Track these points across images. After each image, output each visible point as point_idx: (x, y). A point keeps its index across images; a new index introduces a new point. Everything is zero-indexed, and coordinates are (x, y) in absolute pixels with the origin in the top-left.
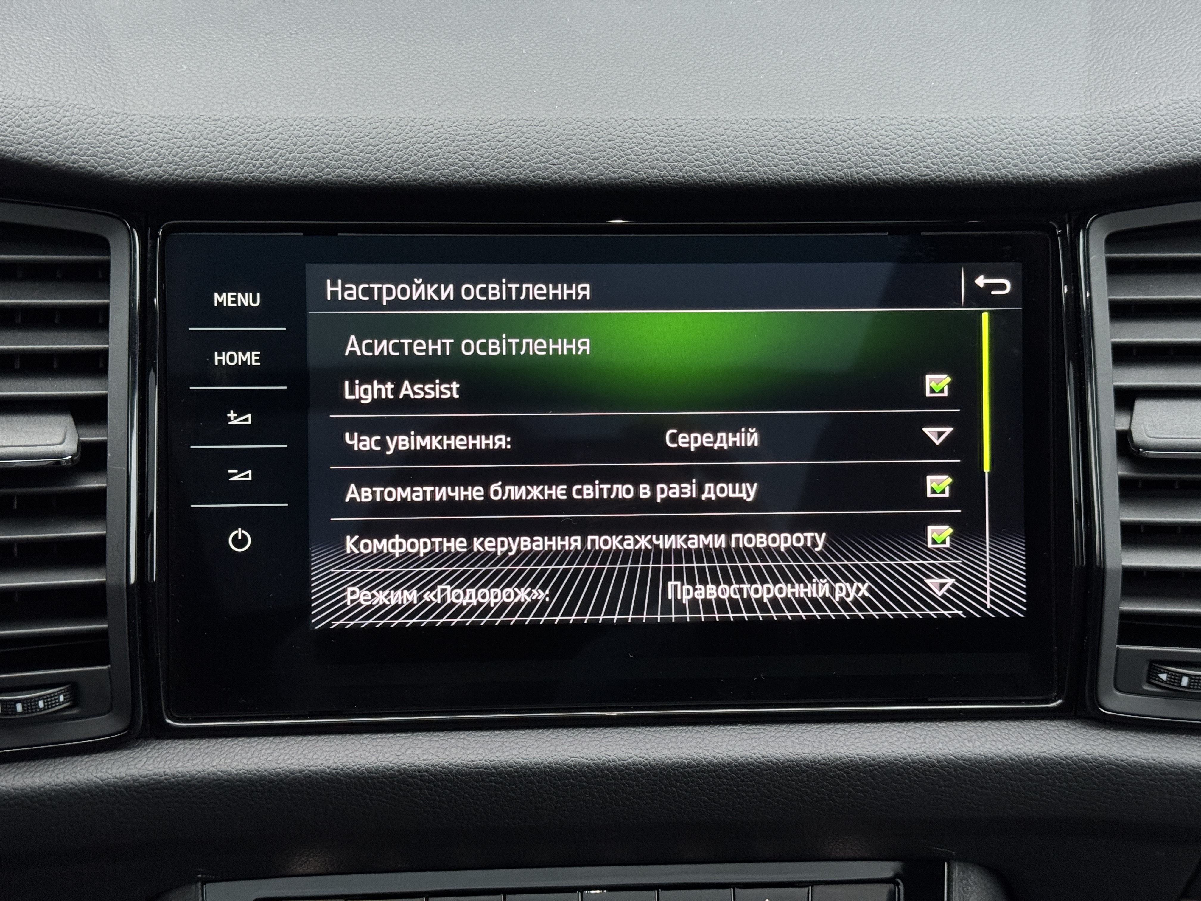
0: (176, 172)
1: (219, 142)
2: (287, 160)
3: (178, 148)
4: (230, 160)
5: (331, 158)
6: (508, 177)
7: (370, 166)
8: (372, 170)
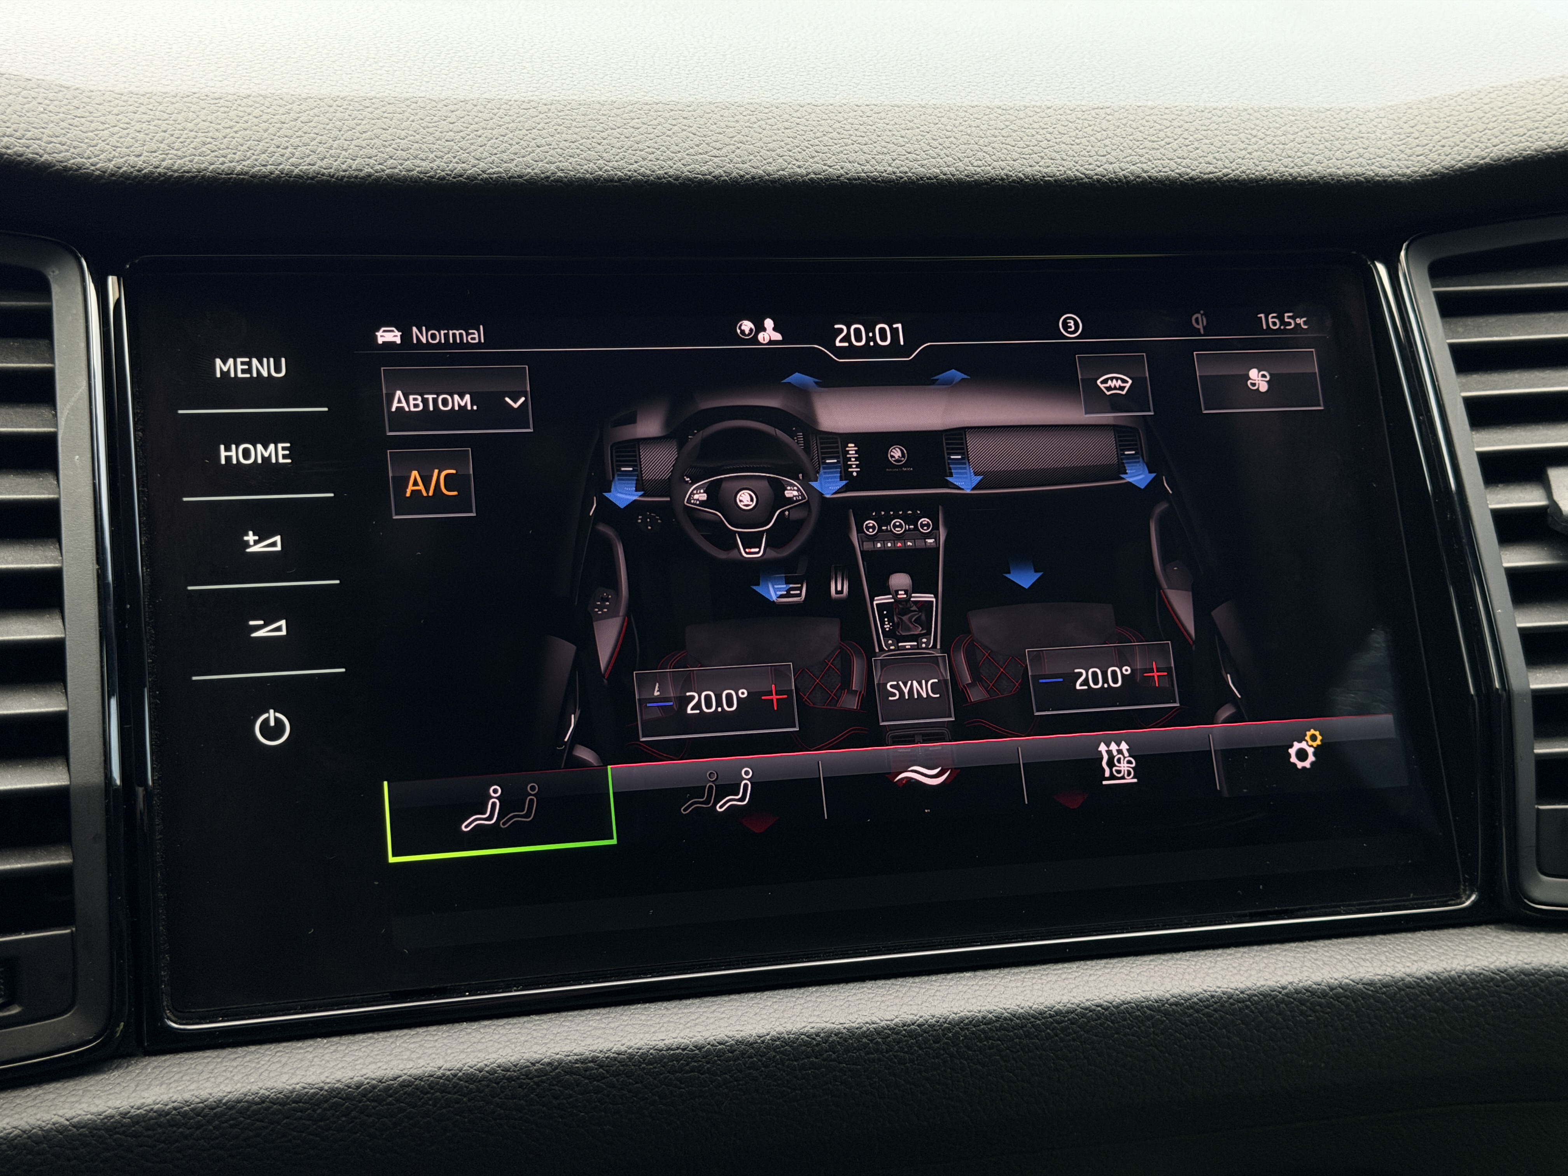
0: (164, 164)
1: (227, 126)
2: (331, 148)
3: (165, 132)
4: (245, 147)
5: (395, 146)
6: (653, 172)
7: (454, 157)
8: (457, 163)
